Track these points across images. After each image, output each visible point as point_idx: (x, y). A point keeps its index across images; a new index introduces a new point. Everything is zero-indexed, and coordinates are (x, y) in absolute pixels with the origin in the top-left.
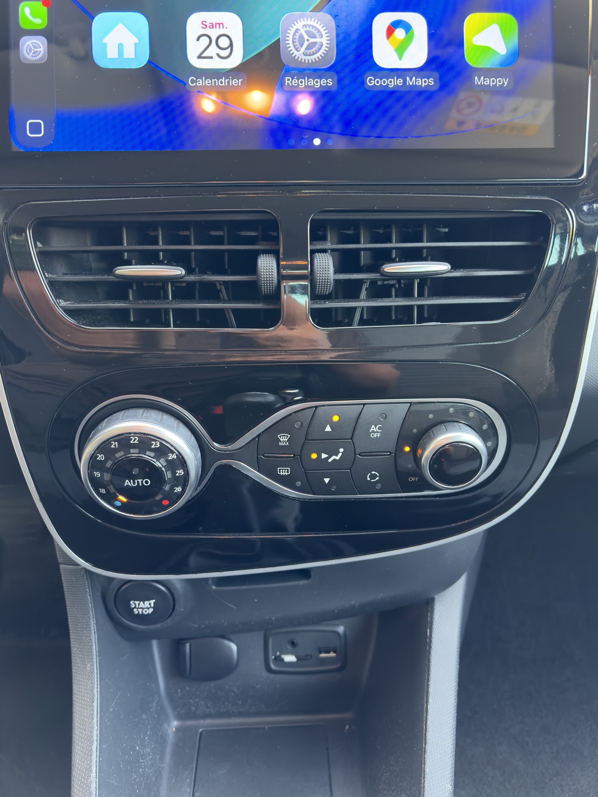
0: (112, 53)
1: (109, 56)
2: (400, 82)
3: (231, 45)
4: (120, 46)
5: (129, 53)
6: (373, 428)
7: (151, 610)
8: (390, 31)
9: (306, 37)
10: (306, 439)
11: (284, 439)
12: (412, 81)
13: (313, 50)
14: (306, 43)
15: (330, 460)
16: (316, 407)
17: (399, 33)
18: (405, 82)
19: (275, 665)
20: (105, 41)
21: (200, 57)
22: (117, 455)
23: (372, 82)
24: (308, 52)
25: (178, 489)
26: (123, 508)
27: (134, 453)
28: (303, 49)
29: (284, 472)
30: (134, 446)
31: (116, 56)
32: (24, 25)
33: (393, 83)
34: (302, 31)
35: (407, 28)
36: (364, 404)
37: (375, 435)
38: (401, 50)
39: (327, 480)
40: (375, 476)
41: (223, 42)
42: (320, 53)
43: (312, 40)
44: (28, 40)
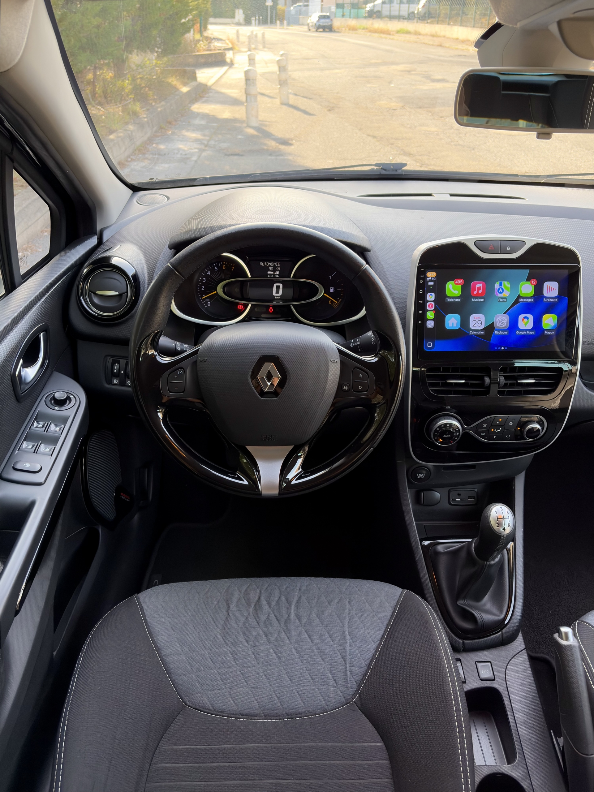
0: (450, 325)
1: (450, 326)
2: (525, 333)
3: (481, 323)
4: (453, 323)
5: (455, 325)
6: (510, 423)
7: (423, 477)
8: (523, 320)
9: (501, 321)
10: (491, 425)
11: (485, 425)
12: (528, 333)
13: (504, 324)
14: (501, 323)
15: (497, 431)
16: (495, 417)
17: (525, 320)
18: (526, 333)
19: (452, 502)
20: (449, 322)
21: (473, 326)
22: (443, 429)
23: (518, 332)
24: (502, 325)
25: (456, 438)
26: (440, 443)
27: (448, 428)
28: (500, 324)
29: (483, 434)
30: (448, 426)
31: (452, 326)
32: (428, 317)
33: (523, 333)
34: (500, 319)
35: (528, 318)
36: (509, 416)
37: (511, 425)
38: (526, 324)
39: (495, 437)
40: (509, 436)
41: (480, 322)
42: (505, 324)
43: (503, 322)
44: (429, 322)
